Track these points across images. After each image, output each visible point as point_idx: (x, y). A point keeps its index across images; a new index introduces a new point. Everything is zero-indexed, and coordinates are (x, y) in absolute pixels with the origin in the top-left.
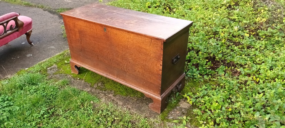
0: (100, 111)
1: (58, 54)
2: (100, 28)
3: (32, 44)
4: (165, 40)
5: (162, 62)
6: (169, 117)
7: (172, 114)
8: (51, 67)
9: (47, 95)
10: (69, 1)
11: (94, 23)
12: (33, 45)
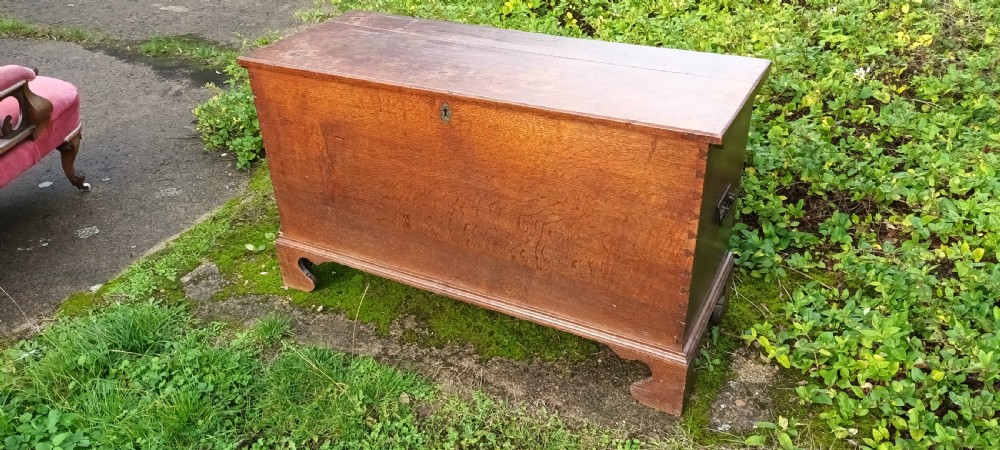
0: (451, 430)
1: (204, 217)
2: (423, 105)
3: (86, 184)
4: (720, 137)
5: (696, 222)
6: (716, 425)
7: (723, 412)
8: (194, 273)
9: (216, 388)
10: (179, 9)
11: (400, 90)
12: (87, 187)
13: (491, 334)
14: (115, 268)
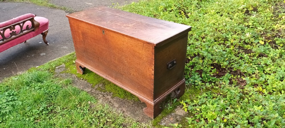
0: (95, 111)
1: (68, 54)
2: (99, 30)
3: (48, 43)
4: (155, 44)
5: (153, 66)
6: (162, 123)
7: (166, 120)
8: (59, 66)
9: (49, 92)
11: (94, 26)
12: (48, 44)
13: (118, 91)
14: (44, 62)
